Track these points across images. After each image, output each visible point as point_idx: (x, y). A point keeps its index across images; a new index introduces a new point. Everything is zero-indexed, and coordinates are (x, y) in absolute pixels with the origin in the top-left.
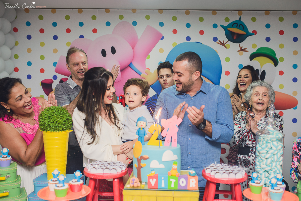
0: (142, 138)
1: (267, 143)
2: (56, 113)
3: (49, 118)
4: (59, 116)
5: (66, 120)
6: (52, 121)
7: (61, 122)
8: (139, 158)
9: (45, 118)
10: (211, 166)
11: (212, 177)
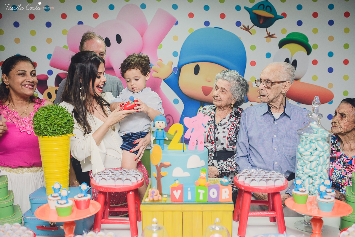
0: (161, 141)
1: (311, 143)
2: (54, 113)
3: (46, 120)
4: (58, 117)
5: (66, 121)
6: (49, 124)
7: (61, 124)
8: (159, 166)
9: (41, 119)
10: (244, 173)
11: (246, 185)
